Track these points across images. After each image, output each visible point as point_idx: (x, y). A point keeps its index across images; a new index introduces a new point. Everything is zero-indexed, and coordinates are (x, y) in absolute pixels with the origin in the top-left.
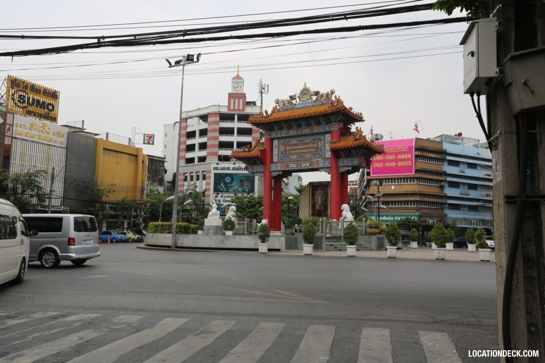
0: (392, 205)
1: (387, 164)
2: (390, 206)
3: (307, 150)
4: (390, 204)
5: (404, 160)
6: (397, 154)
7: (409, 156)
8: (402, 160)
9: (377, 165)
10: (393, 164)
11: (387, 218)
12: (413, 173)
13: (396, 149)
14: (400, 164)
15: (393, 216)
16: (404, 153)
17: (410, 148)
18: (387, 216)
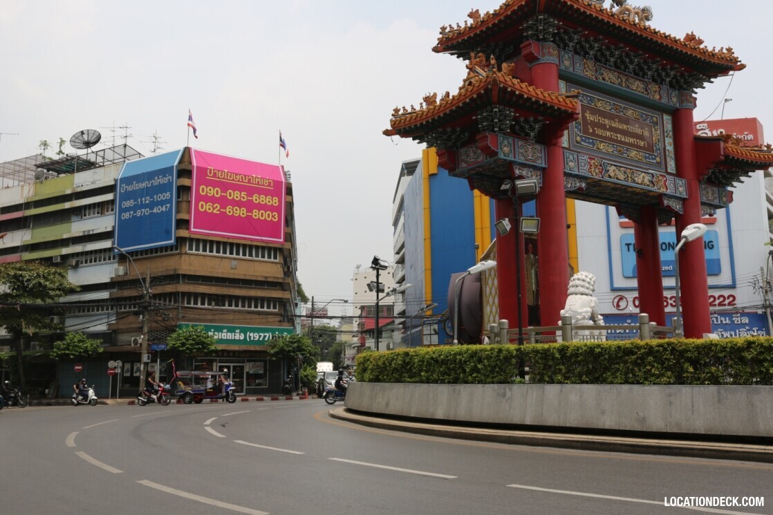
0: (230, 305)
1: (229, 210)
2: (227, 307)
3: (632, 140)
4: (227, 303)
5: (265, 207)
6: (251, 191)
7: (275, 201)
8: (261, 207)
9: (206, 207)
10: (241, 212)
11: (230, 336)
12: (282, 240)
13: (249, 180)
14: (256, 214)
15: (244, 331)
16: (266, 193)
17: (278, 184)
18: (232, 330)
